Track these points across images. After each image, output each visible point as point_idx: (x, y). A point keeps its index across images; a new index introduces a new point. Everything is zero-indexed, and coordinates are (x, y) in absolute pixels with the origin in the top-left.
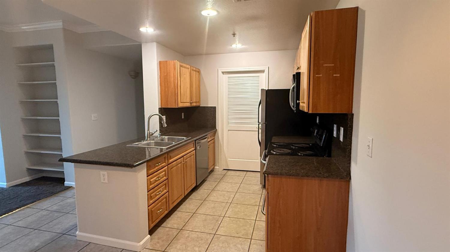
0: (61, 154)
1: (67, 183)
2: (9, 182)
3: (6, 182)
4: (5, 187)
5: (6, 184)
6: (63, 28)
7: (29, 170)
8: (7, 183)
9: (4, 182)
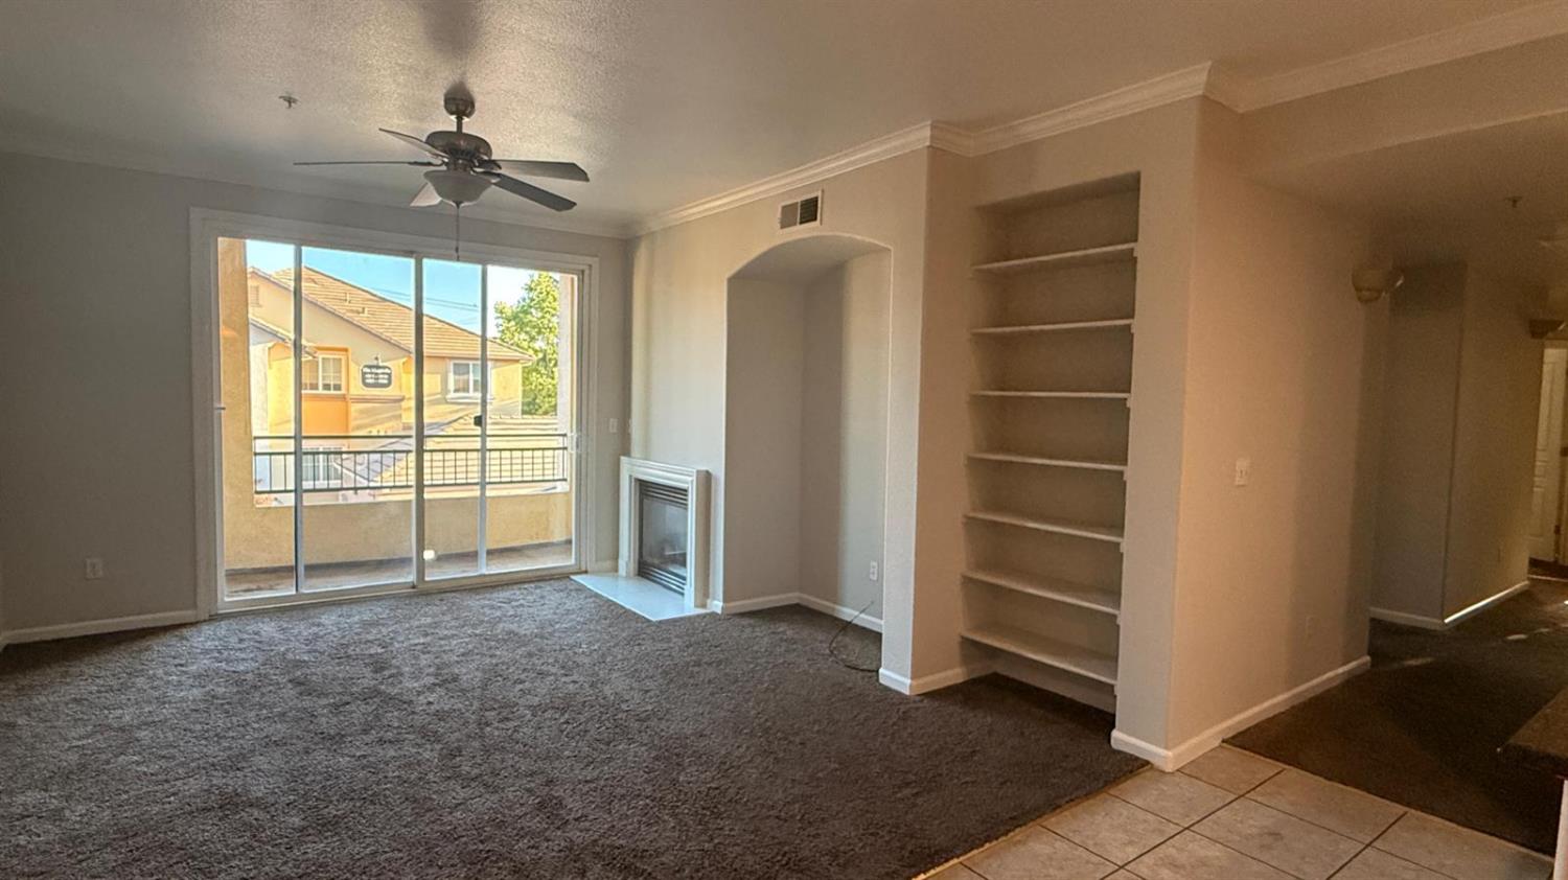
0: (1115, 616)
1: (1120, 738)
2: (920, 677)
3: (909, 673)
4: (907, 692)
5: (908, 681)
6: (1204, 97)
7: (967, 643)
8: (912, 679)
9: (905, 676)
